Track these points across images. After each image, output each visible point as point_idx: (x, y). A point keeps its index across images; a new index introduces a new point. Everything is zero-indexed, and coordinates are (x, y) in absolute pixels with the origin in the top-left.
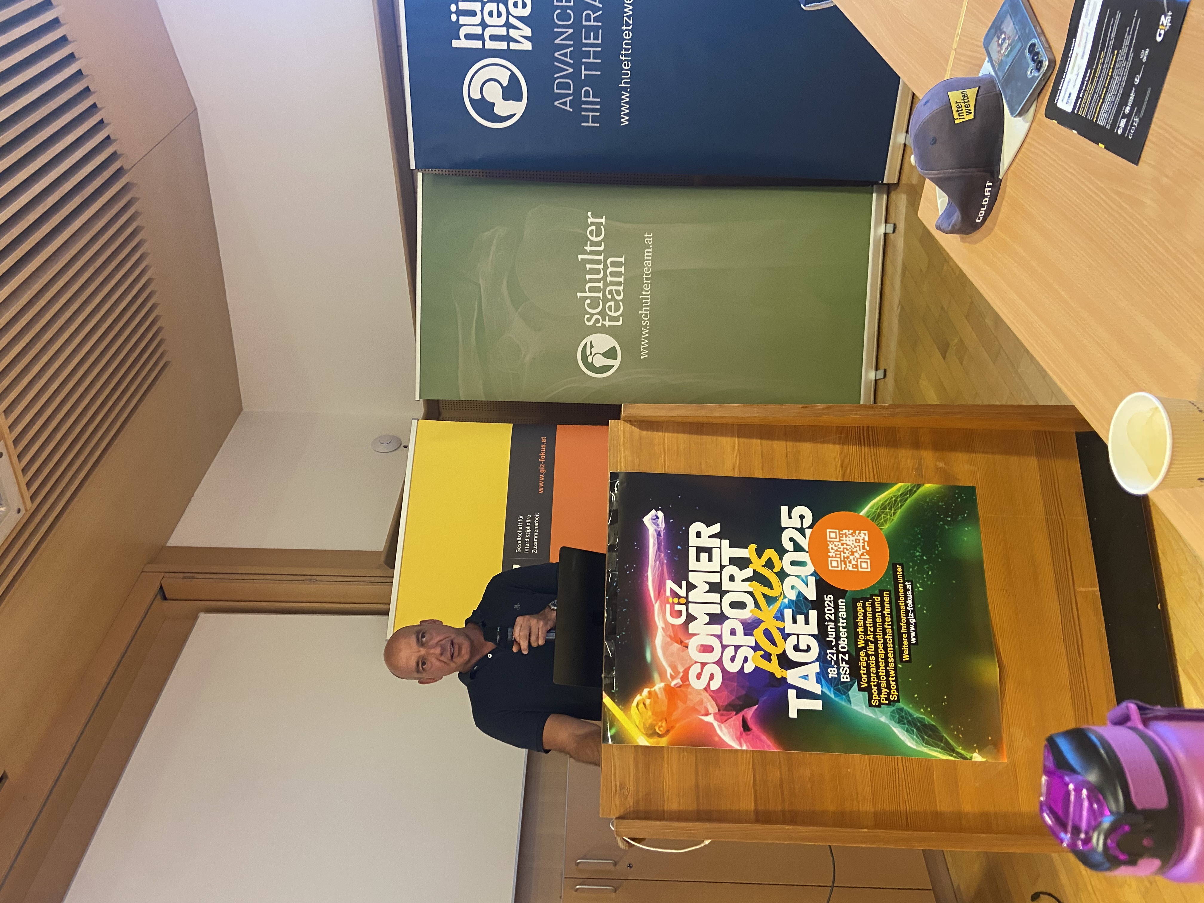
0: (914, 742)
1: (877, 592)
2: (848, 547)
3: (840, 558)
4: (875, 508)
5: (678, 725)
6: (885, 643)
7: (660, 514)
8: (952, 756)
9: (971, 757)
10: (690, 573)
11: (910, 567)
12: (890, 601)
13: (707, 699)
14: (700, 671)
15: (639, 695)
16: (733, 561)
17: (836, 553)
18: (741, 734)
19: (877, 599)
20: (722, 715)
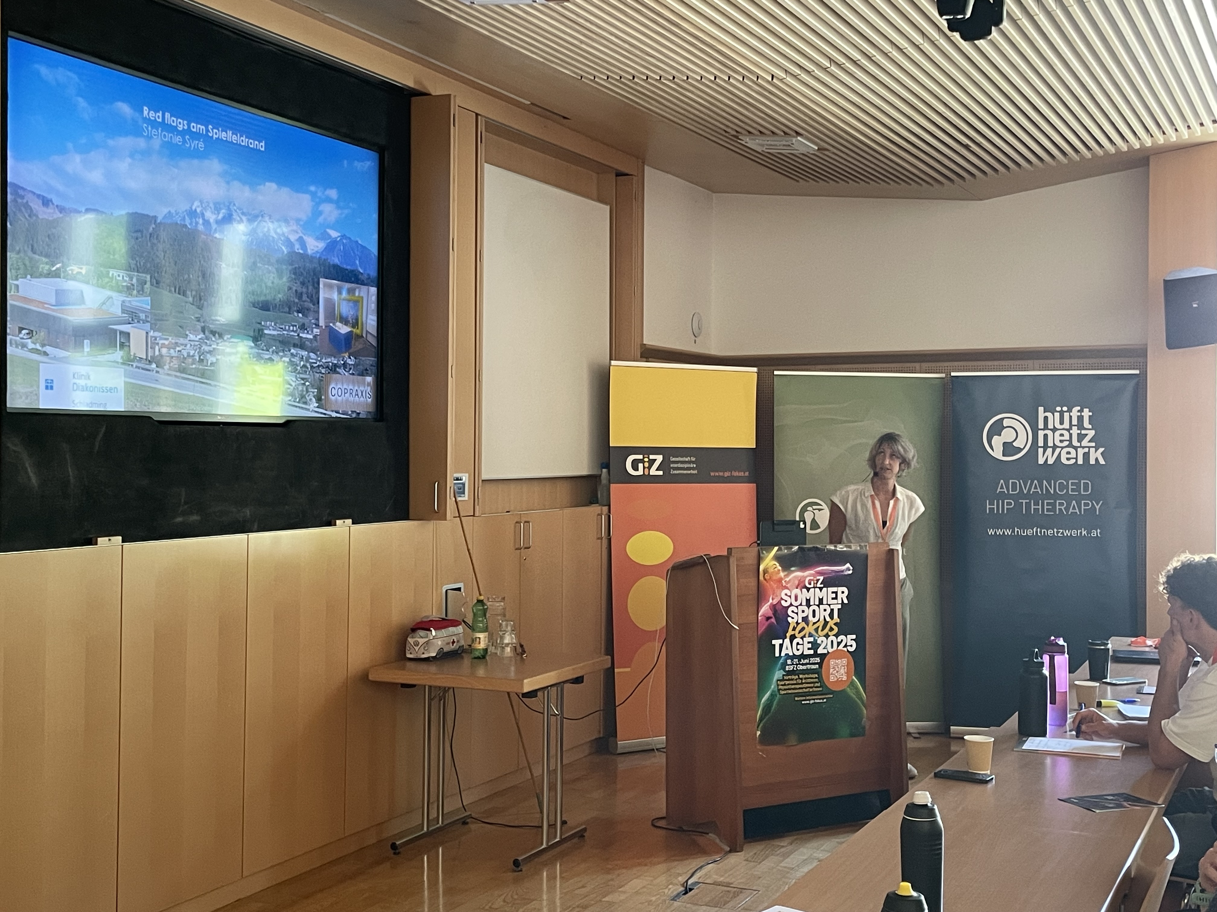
0: (764, 701)
1: (822, 684)
2: (840, 670)
3: (835, 666)
4: (854, 683)
7: (851, 572)
8: (759, 720)
9: (758, 730)
10: (826, 588)
12: (818, 691)
13: (778, 599)
15: (778, 565)
16: (832, 610)
17: (837, 663)
18: (765, 616)
19: (819, 684)
20: (772, 606)
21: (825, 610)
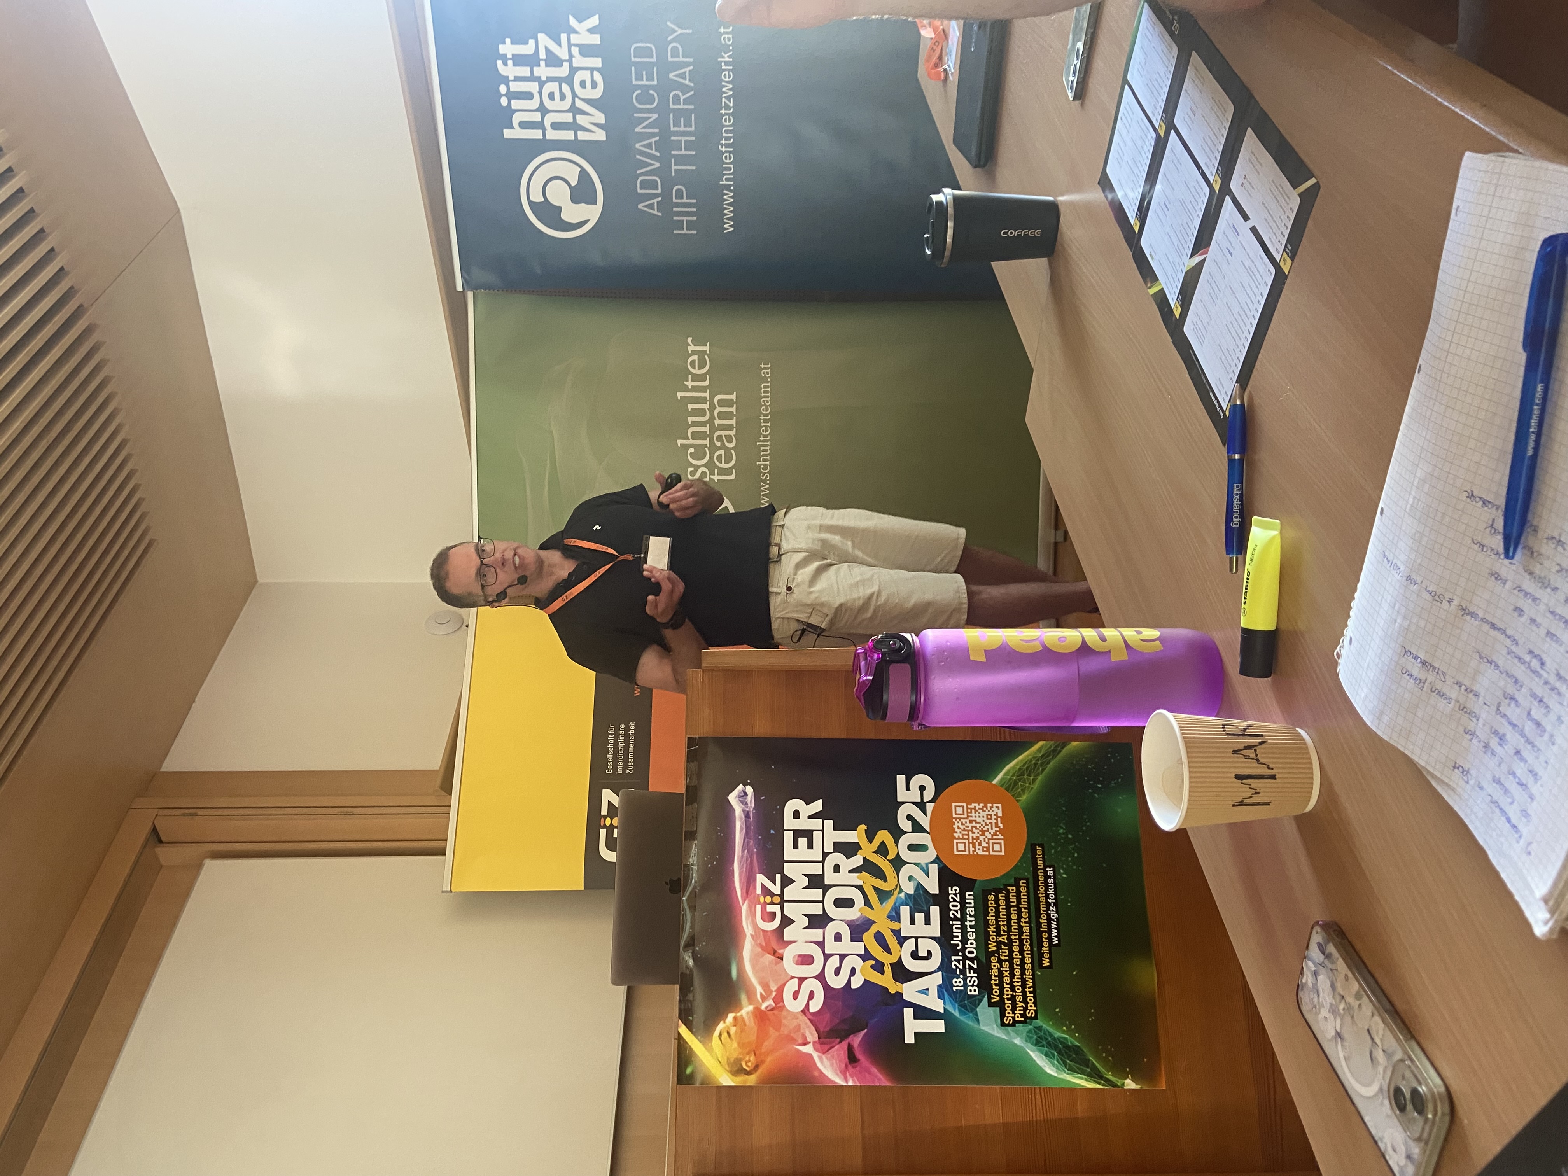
0: (1055, 1069)
1: (1012, 881)
2: (978, 825)
3: (968, 839)
4: (1010, 775)
5: (769, 1059)
6: (1021, 945)
7: (749, 790)
8: (1099, 1083)
9: (1123, 1084)
10: (785, 864)
11: (1053, 848)
12: (1028, 892)
13: (806, 1024)
14: (797, 989)
15: (722, 1022)
16: (839, 847)
17: (963, 833)
18: (846, 1066)
19: (1013, 890)
20: (822, 1044)
21: (837, 869)
